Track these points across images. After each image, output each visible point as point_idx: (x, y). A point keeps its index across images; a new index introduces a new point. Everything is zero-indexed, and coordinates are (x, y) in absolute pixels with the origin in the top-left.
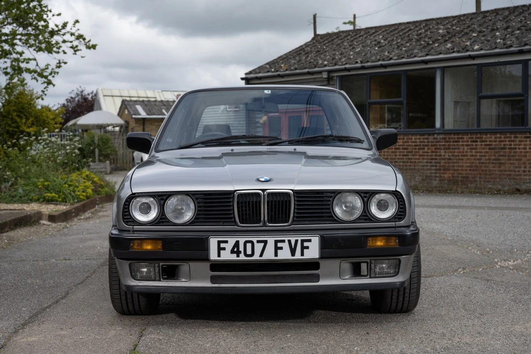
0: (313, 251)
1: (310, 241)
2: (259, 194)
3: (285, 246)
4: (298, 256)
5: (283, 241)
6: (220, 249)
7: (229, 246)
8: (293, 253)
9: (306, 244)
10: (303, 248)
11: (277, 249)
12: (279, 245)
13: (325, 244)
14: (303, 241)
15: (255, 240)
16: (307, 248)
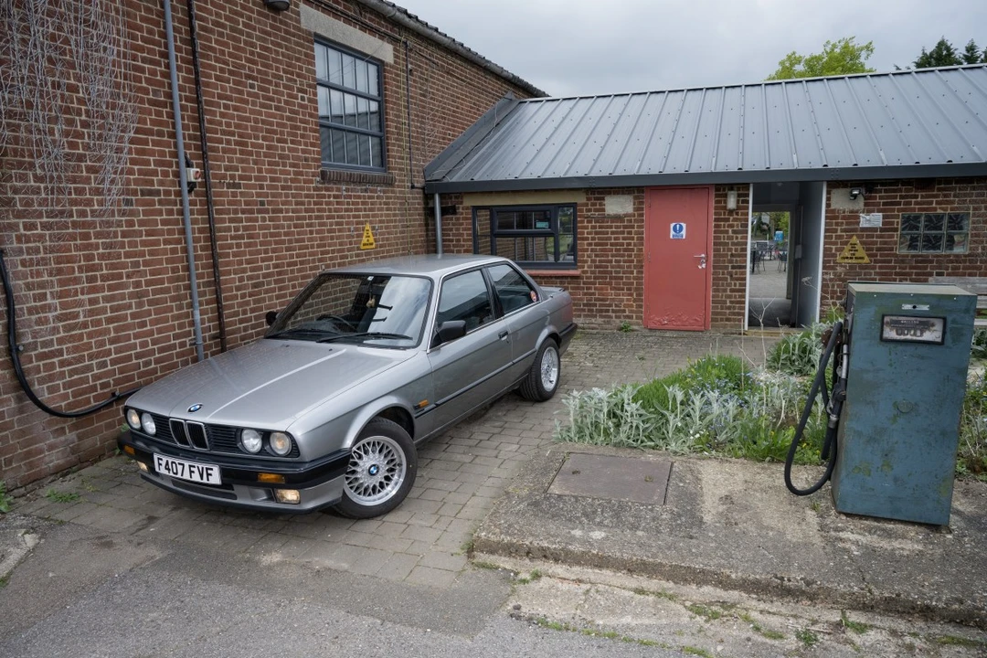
0: (215, 478)
1: (212, 469)
2: (182, 423)
3: (195, 470)
4: (205, 481)
5: (194, 467)
6: (160, 464)
7: (164, 463)
8: (202, 478)
9: (209, 472)
10: (208, 475)
11: (191, 472)
12: (192, 469)
13: (224, 473)
14: (207, 469)
15: (177, 462)
16: (211, 475)
